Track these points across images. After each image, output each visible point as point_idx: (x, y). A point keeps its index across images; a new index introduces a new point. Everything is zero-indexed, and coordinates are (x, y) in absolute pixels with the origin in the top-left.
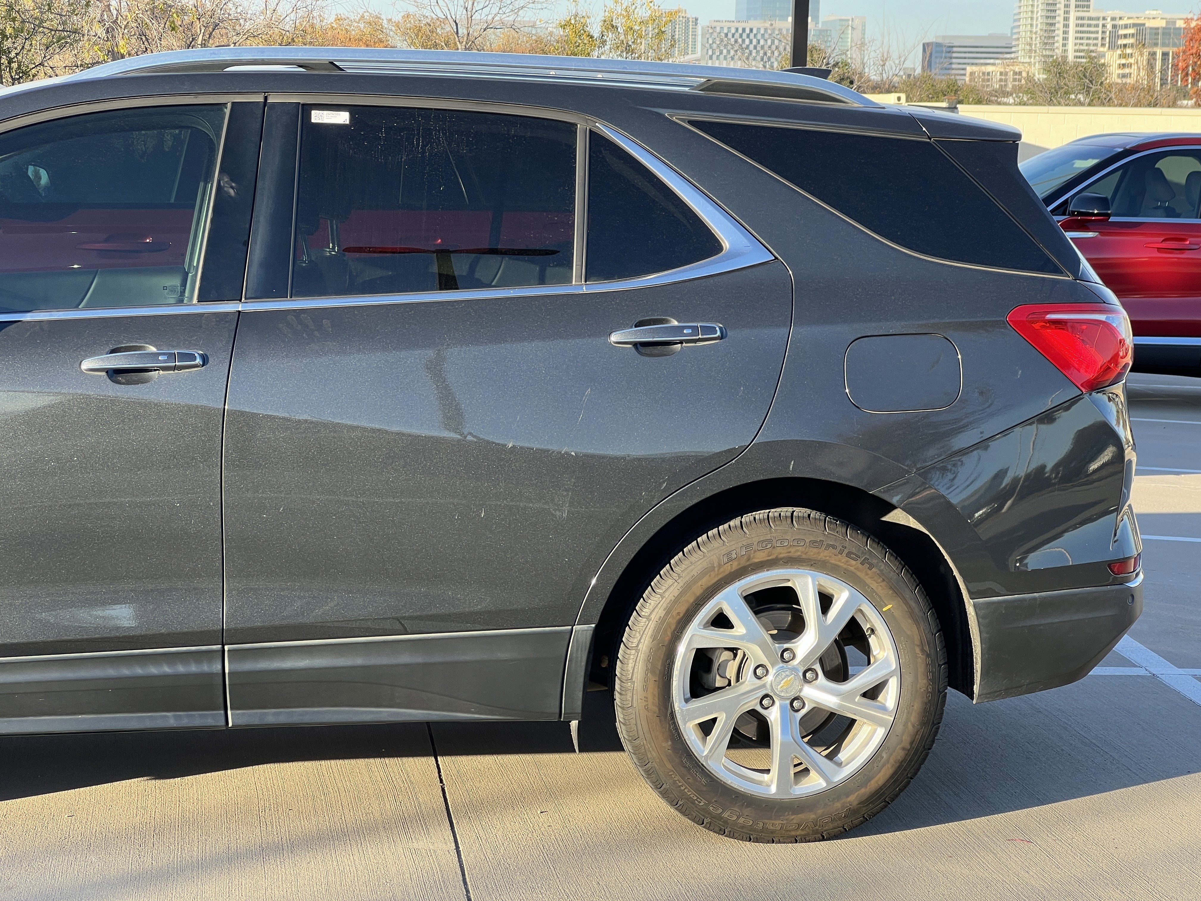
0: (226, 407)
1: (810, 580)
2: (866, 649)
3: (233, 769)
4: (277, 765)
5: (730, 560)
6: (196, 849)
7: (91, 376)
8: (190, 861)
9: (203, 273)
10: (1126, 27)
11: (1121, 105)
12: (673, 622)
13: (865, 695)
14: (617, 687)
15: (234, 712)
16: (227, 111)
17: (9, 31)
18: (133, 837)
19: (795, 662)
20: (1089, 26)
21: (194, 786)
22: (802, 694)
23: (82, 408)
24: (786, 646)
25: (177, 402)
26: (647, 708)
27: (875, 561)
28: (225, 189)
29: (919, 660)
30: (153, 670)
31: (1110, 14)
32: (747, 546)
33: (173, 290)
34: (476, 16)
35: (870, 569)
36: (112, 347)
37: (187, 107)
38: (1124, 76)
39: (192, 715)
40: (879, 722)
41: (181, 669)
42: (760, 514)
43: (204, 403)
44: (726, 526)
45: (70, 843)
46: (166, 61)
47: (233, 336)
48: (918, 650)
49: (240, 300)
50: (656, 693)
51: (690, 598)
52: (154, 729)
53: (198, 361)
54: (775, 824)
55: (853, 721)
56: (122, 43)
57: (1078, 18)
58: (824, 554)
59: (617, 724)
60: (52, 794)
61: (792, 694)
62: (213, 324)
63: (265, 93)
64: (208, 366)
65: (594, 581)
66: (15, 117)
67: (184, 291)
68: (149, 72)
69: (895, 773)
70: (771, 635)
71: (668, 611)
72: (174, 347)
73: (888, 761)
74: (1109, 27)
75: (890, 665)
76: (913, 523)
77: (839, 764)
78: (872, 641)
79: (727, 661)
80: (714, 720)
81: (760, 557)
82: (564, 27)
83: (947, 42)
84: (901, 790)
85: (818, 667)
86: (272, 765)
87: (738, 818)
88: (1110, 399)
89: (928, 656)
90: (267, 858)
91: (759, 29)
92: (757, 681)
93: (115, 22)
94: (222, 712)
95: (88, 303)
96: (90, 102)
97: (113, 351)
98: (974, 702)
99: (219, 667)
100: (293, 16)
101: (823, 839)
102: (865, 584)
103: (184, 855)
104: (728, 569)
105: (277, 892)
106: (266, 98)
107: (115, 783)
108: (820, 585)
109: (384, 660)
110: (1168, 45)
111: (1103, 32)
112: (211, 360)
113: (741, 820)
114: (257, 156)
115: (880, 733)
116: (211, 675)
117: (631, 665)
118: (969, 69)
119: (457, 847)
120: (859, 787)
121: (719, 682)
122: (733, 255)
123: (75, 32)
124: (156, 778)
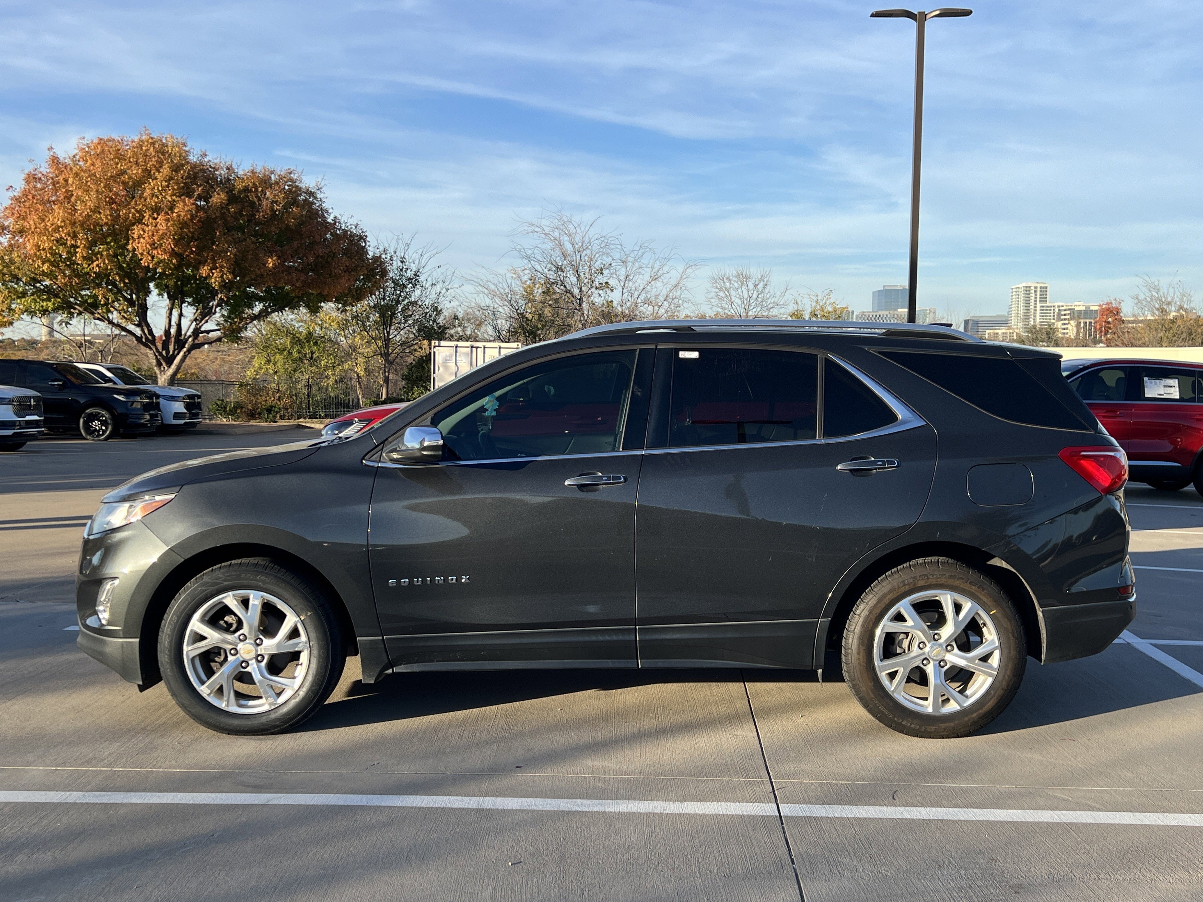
1: (949, 596)
2: (980, 634)
4: (663, 685)
5: (904, 585)
6: (623, 730)
7: (570, 488)
8: (621, 737)
9: (625, 435)
10: (1065, 310)
11: (1068, 347)
12: (873, 617)
13: (980, 660)
14: (843, 652)
15: (641, 660)
16: (637, 353)
17: (540, 326)
18: (592, 722)
19: (941, 641)
20: (1047, 310)
22: (946, 658)
23: (564, 504)
24: (936, 632)
25: (612, 501)
26: (859, 664)
27: (985, 587)
28: (636, 392)
29: (1011, 641)
31: (1056, 304)
32: (914, 578)
33: (609, 444)
34: (750, 313)
35: (983, 591)
36: (581, 473)
37: (617, 352)
38: (1064, 333)
39: (621, 662)
40: (990, 675)
41: (615, 638)
42: (920, 560)
43: (625, 501)
44: (901, 566)
45: (561, 725)
47: (640, 467)
48: (1011, 635)
49: (643, 449)
50: (865, 656)
51: (882, 605)
52: (602, 668)
53: (622, 480)
54: (932, 728)
55: (973, 673)
57: (1041, 307)
58: (957, 583)
59: (843, 672)
61: (939, 658)
62: (630, 461)
63: (656, 343)
64: (627, 482)
65: (830, 595)
67: (615, 445)
69: (998, 702)
70: (928, 626)
71: (871, 612)
72: (610, 473)
73: (994, 696)
74: (1057, 310)
75: (995, 643)
76: (1004, 565)
77: (967, 697)
78: (985, 630)
79: (903, 639)
80: (896, 672)
81: (921, 583)
82: (791, 316)
83: (976, 319)
84: (1002, 712)
85: (954, 644)
86: (660, 684)
87: (911, 724)
88: (1116, 499)
89: (1016, 639)
91: (883, 315)
92: (920, 651)
93: (586, 321)
94: (635, 661)
95: (569, 452)
97: (581, 476)
98: (1042, 664)
99: (634, 637)
100: (665, 315)
101: (958, 737)
102: (981, 599)
103: (618, 734)
104: (903, 590)
106: (656, 346)
107: (584, 692)
108: (954, 599)
109: (719, 636)
110: (1087, 318)
111: (1054, 313)
112: (628, 479)
113: (913, 726)
114: (652, 375)
115: (990, 680)
116: (629, 641)
117: (850, 640)
118: (988, 331)
119: (758, 735)
120: (978, 710)
121: (899, 650)
122: (904, 422)
123: (569, 326)
124: (603, 690)
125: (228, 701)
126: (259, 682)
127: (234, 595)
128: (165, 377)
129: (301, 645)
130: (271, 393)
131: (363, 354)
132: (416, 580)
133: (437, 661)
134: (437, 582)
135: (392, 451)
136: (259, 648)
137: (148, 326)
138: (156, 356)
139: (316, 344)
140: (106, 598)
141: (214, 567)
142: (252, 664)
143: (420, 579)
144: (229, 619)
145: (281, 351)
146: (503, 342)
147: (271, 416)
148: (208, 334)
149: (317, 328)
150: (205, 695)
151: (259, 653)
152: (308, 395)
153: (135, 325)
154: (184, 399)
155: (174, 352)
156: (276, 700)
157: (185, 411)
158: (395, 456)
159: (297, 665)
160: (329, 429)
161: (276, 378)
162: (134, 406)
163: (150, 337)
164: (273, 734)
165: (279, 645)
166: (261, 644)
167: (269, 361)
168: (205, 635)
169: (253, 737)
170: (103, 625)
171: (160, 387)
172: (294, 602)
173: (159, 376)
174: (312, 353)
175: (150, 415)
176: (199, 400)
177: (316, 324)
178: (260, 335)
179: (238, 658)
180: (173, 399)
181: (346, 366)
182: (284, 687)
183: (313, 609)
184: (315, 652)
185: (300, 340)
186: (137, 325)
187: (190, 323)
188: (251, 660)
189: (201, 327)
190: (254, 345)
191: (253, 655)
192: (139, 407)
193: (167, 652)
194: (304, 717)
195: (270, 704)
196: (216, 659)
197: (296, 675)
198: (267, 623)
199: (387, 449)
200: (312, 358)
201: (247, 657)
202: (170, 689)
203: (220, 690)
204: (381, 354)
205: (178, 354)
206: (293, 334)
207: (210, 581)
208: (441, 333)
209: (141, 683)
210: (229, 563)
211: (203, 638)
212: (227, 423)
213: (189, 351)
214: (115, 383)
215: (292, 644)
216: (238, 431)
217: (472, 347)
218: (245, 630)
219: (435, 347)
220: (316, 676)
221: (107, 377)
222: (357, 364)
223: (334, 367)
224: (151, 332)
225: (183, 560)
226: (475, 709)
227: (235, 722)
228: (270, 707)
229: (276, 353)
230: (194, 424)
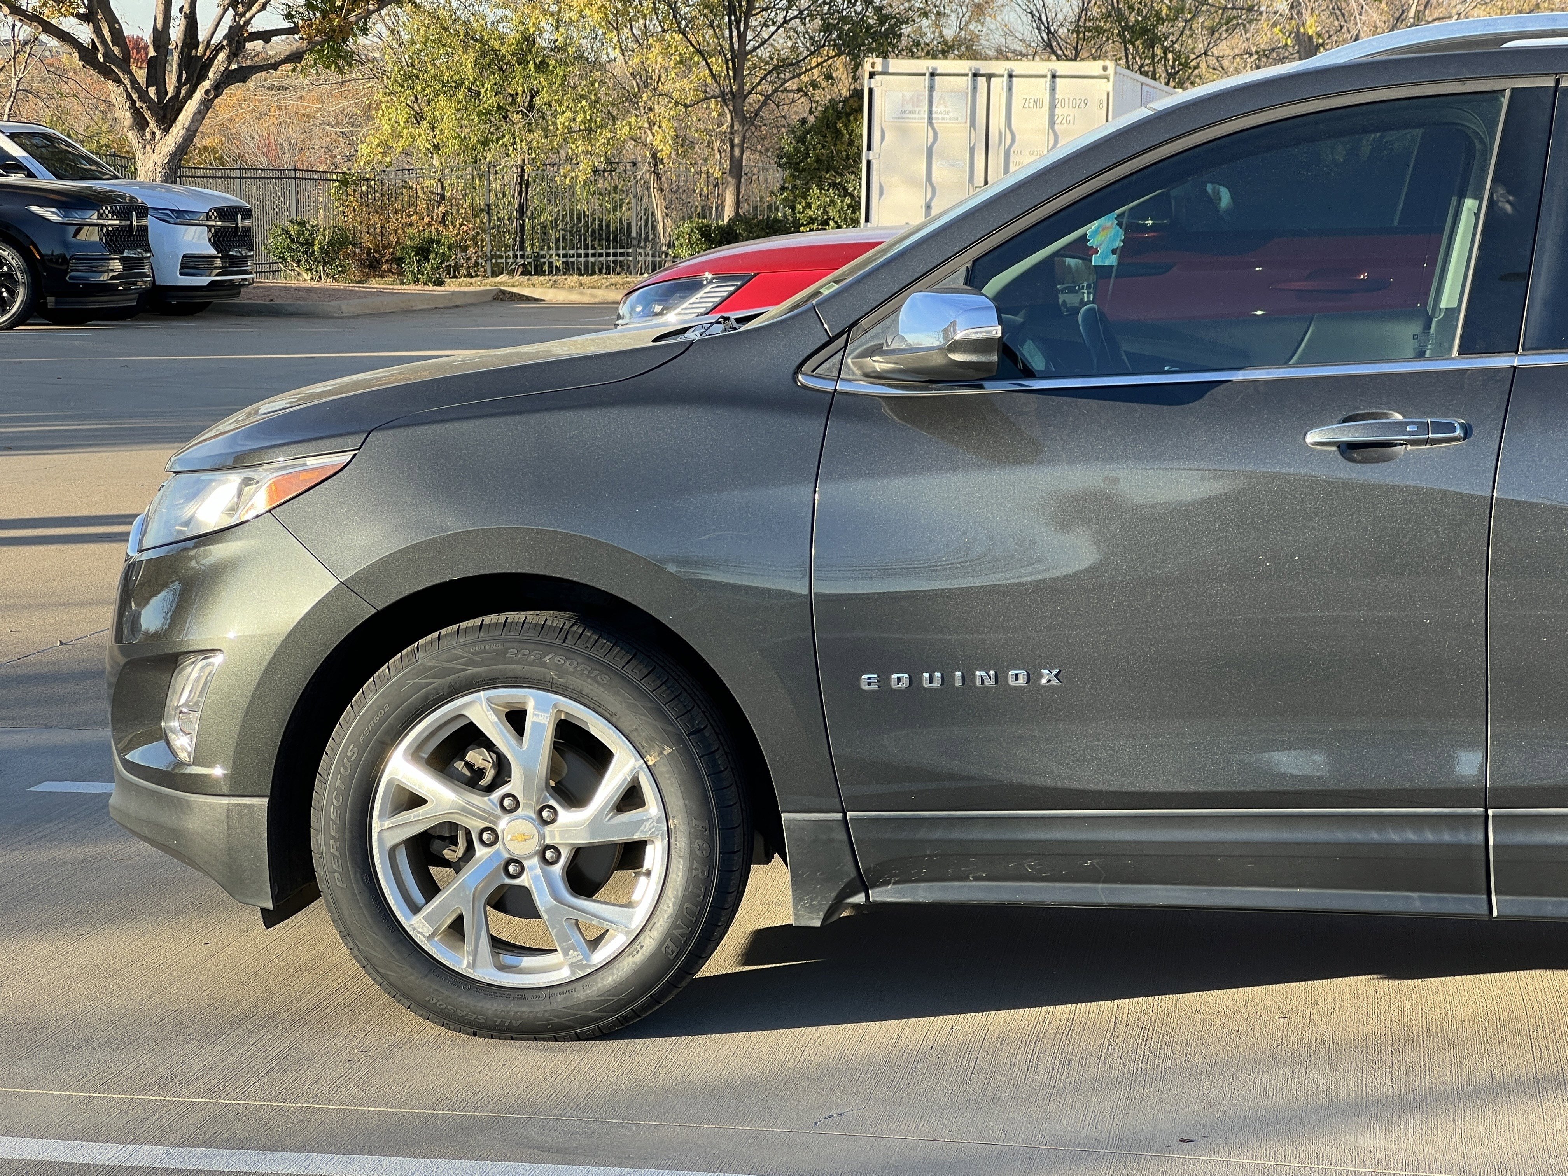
0: (1495, 494)
3: (1490, 972)
4: (1549, 972)
6: (1448, 1073)
7: (1320, 452)
8: (1442, 1089)
9: (1466, 316)
15: (1499, 897)
16: (1505, 101)
17: (1165, 11)
18: (1364, 1052)
21: (1440, 992)
23: (1306, 494)
25: (1430, 486)
28: (1500, 204)
30: (1393, 836)
36: (1345, 414)
37: (1452, 98)
39: (1444, 898)
41: (1430, 836)
43: (1465, 489)
45: (1284, 1052)
46: (1425, 37)
47: (1506, 400)
49: (1516, 352)
52: (1395, 913)
53: (1459, 432)
56: (1309, 21)
60: (1256, 988)
62: (1479, 383)
63: (1556, 74)
64: (1471, 438)
66: (1229, 119)
67: (1428, 343)
68: (1401, 54)
72: (1426, 414)
86: (1543, 972)
90: (1545, 1093)
94: (1485, 897)
95: (1300, 358)
96: (1323, 97)
97: (1346, 420)
99: (1481, 837)
103: (1434, 1081)
105: (1560, 1138)
106: (1558, 82)
107: (1337, 980)
112: (1475, 432)
114: (1544, 158)
116: (1469, 847)
124: (1389, 978)
125: (475, 954)
126: (546, 911)
127: (489, 700)
128: (155, 157)
129: (647, 825)
130: (422, 205)
131: (669, 95)
132: (926, 675)
133: (976, 879)
134: (978, 683)
135: (871, 352)
136: (548, 828)
137: (112, 20)
138: (133, 102)
139: (542, 67)
140: (187, 700)
141: (444, 631)
142: (532, 869)
143: (937, 674)
144: (477, 757)
145: (451, 88)
146: (1059, 58)
147: (428, 266)
148: (267, 41)
149: (546, 24)
150: (419, 939)
151: (548, 841)
152: (521, 210)
153: (79, 16)
154: (209, 218)
155: (178, 89)
156: (588, 958)
157: (213, 251)
158: (879, 364)
159: (637, 875)
160: (639, 301)
161: (436, 162)
162: (81, 236)
163: (116, 50)
164: (578, 1038)
165: (594, 824)
166: (553, 821)
167: (419, 117)
168: (422, 792)
169: (533, 1044)
170: (180, 764)
171: (141, 185)
172: (630, 721)
173: (139, 155)
174: (534, 94)
175: (123, 260)
176: (247, 223)
177: (544, 12)
178: (395, 45)
179: (497, 853)
180: (180, 217)
181: (623, 131)
182: (606, 925)
183: (678, 740)
184: (681, 844)
185: (498, 56)
186: (84, 18)
187: (220, 10)
188: (529, 857)
189: (248, 22)
190: (380, 73)
191: (533, 845)
192: (95, 237)
193: (333, 832)
194: (655, 1000)
195: (573, 966)
196: (447, 854)
197: (636, 897)
198: (565, 770)
199: (857, 346)
200: (531, 107)
201: (519, 850)
202: (339, 921)
203: (457, 927)
204: (723, 98)
205: (190, 95)
206: (480, 40)
207: (434, 663)
208: (886, 35)
209: (270, 905)
210: (478, 621)
211: (417, 801)
212: (315, 284)
213: (218, 88)
214: (30, 175)
215: (628, 824)
216: (347, 307)
217: (975, 75)
218: (515, 786)
219: (872, 75)
220: (683, 902)
221: (14, 158)
222: (651, 124)
223: (590, 130)
224: (118, 35)
225: (373, 611)
226: (1060, 1008)
227: (491, 1007)
228: (573, 973)
229: (436, 94)
230: (234, 288)
